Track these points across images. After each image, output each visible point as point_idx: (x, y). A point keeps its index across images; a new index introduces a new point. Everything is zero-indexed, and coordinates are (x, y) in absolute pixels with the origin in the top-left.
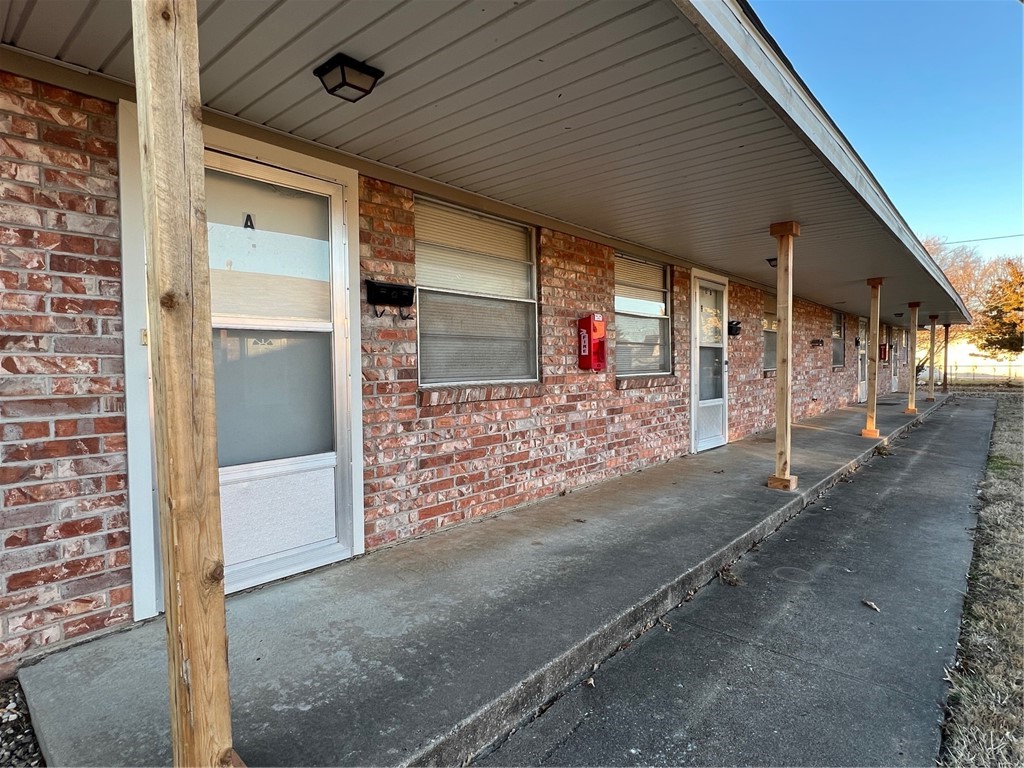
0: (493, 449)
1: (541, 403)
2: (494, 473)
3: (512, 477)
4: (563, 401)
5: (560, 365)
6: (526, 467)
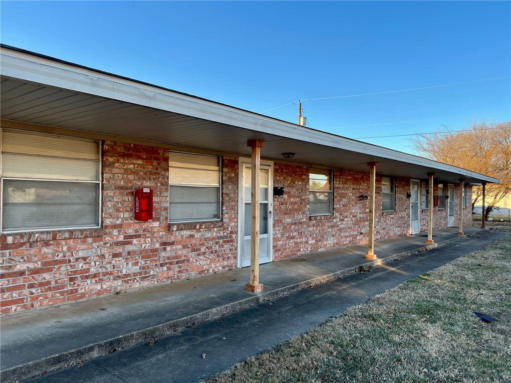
0: (59, 268)
1: (101, 240)
2: (59, 281)
3: (74, 284)
4: (121, 238)
5: (118, 218)
6: (87, 277)
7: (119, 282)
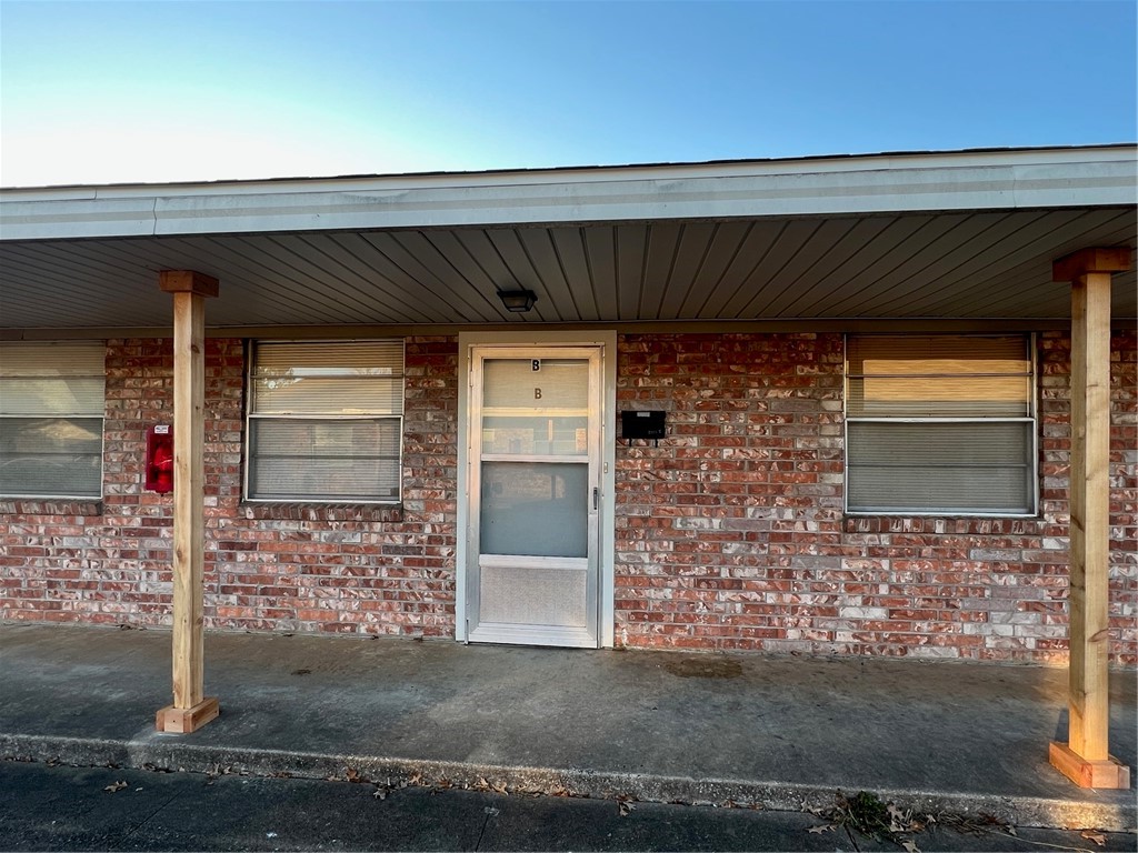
0: (33, 561)
1: (101, 523)
2: (33, 583)
3: (56, 593)
4: (137, 523)
5: (130, 484)
6: (76, 586)
7: (134, 608)
